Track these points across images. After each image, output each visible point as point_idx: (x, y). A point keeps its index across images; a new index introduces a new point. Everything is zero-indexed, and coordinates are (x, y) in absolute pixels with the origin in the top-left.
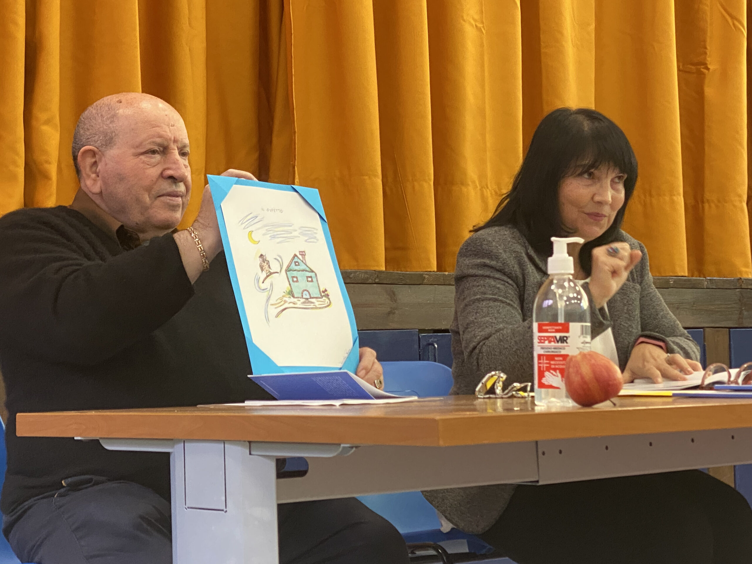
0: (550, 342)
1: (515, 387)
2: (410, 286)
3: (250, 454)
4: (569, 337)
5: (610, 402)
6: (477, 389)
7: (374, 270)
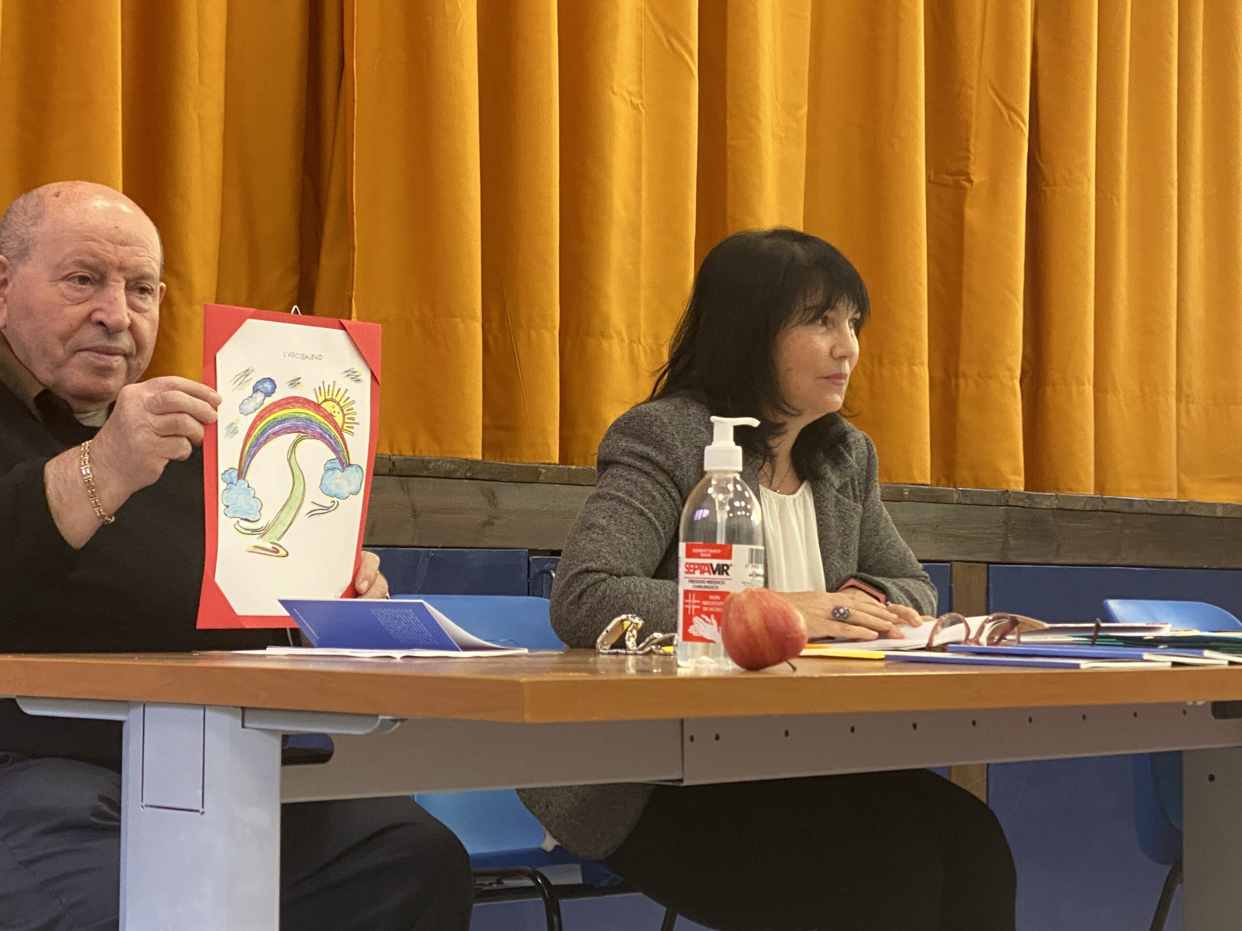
0: (702, 572)
1: (655, 638)
2: (519, 484)
3: (243, 726)
4: (731, 565)
5: (788, 665)
6: (599, 641)
7: (465, 458)
